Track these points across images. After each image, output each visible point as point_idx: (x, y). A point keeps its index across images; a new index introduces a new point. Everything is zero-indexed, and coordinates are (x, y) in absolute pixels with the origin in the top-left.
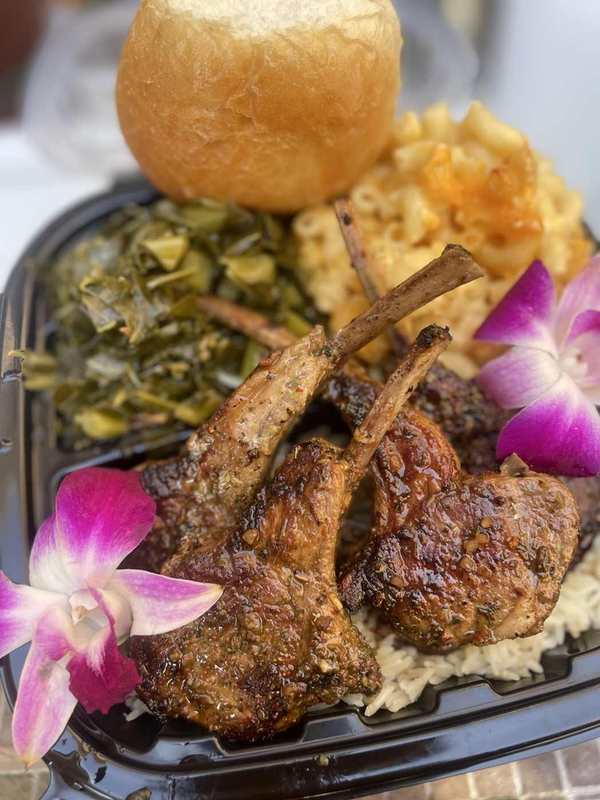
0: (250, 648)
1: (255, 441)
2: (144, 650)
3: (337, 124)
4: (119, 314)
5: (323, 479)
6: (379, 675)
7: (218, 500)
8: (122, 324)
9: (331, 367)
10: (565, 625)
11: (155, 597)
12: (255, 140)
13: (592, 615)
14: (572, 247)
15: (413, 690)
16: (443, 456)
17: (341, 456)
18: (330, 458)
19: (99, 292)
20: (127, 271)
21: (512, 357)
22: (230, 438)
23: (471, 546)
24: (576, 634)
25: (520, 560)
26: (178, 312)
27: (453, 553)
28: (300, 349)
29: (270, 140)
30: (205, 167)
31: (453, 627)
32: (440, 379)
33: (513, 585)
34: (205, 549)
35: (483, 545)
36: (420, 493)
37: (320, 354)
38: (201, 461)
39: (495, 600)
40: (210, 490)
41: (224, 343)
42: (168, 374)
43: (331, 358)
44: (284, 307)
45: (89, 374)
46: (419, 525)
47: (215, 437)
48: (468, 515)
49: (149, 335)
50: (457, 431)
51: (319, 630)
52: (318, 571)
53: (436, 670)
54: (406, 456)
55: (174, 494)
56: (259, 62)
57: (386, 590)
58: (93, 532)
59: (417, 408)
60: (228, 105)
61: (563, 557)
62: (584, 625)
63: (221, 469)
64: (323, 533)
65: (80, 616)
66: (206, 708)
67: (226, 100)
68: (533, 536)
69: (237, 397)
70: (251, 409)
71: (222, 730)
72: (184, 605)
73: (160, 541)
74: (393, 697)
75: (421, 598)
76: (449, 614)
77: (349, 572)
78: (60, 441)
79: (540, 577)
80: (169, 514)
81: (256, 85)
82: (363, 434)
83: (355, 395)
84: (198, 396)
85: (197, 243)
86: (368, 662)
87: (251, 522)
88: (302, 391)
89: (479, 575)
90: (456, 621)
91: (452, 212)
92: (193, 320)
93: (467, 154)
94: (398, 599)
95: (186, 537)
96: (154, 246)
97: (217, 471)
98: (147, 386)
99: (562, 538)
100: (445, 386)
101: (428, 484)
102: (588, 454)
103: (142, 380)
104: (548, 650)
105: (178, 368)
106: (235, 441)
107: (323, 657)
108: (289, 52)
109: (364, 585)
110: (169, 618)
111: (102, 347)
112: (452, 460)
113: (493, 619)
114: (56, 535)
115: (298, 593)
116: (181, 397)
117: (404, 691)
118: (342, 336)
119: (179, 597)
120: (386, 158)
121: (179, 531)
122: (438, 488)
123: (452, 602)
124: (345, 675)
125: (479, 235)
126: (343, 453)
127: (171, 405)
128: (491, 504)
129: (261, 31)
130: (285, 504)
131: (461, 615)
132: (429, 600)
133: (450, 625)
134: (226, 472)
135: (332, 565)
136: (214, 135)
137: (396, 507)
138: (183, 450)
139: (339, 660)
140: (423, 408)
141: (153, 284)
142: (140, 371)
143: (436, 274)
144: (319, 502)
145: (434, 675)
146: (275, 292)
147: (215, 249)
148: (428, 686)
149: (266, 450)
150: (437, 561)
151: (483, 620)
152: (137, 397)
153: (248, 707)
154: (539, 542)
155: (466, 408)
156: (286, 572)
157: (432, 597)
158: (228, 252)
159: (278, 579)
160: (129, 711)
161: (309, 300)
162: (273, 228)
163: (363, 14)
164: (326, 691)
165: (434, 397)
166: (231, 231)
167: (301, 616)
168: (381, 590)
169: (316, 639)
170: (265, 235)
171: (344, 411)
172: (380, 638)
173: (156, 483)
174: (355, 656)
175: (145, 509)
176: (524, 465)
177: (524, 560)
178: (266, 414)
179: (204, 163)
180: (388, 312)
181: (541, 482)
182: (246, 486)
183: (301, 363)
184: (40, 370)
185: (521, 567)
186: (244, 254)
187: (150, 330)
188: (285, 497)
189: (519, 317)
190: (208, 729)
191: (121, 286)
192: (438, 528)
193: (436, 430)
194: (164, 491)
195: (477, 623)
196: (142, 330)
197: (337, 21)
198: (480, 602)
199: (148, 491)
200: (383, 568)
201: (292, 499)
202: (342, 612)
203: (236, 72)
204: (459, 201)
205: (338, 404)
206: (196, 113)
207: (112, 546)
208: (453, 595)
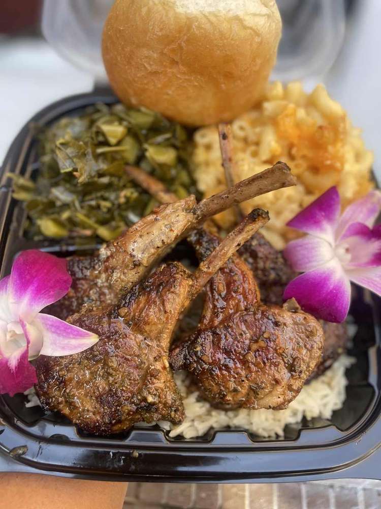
0: (108, 378)
1: (140, 256)
2: (45, 365)
3: (229, 76)
4: (75, 164)
5: (174, 286)
6: (183, 414)
7: (110, 287)
8: (76, 170)
9: (194, 221)
10: (304, 412)
11: (57, 333)
12: (179, 76)
13: (322, 409)
14: (360, 184)
15: (201, 428)
16: (250, 290)
17: (189, 276)
18: (182, 275)
19: (66, 149)
20: (86, 140)
21: (306, 240)
22: (125, 251)
23: (255, 347)
24: (309, 418)
25: (281, 361)
26: (112, 170)
27: (243, 349)
28: (178, 206)
29: (187, 77)
30: (146, 87)
31: (233, 394)
32: (260, 245)
33: (274, 376)
34: (95, 313)
35: (262, 348)
36: (231, 309)
37: (190, 212)
38: (105, 262)
39: (262, 382)
40: (107, 280)
41: (135, 195)
42: (98, 207)
43: (196, 216)
44: (177, 183)
45: (51, 197)
46: (226, 328)
47: (116, 249)
48: (257, 327)
49: (90, 180)
50: (265, 278)
51: (151, 376)
52: (159, 340)
53: (219, 419)
54: (228, 285)
55: (85, 278)
56: (189, 28)
57: (197, 362)
58: (30, 287)
59: (243, 259)
60: (165, 51)
61: (308, 366)
62: (315, 413)
63: (115, 268)
64: (167, 318)
65: (11, 337)
66: (74, 409)
67: (165, 48)
68: (293, 349)
69: (134, 227)
70: (141, 236)
71: (80, 424)
72: (74, 342)
73: (71, 305)
74: (188, 429)
75: (217, 372)
76: (232, 385)
77: (179, 347)
78: (26, 233)
79: (292, 375)
80: (80, 290)
81: (184, 42)
82: (205, 265)
83: (206, 242)
84: (113, 224)
85: (132, 132)
86: (177, 403)
87: (126, 303)
88: (173, 231)
89: (255, 366)
90: (235, 390)
91: (291, 146)
92: (120, 178)
93: (308, 114)
94: (204, 369)
95: (86, 305)
96: (106, 128)
97: (113, 269)
98: (84, 212)
99: (311, 355)
100: (262, 250)
101: (238, 305)
102: (339, 308)
103: (82, 207)
104: (290, 424)
105: (105, 204)
106: (128, 253)
107: (150, 393)
108: (208, 26)
109: (185, 356)
110: (63, 348)
111: (62, 182)
112: (255, 293)
113: (258, 394)
114: (8, 285)
115: (144, 351)
116: (104, 223)
117: (196, 428)
118: (205, 204)
119: (71, 336)
120: (258, 106)
121: (83, 301)
122: (243, 308)
123: (235, 378)
124: (161, 407)
125: (304, 165)
126: (191, 275)
127: (96, 226)
128: (272, 325)
129: (193, 10)
130: (148, 297)
131: (239, 388)
132: (222, 374)
133: (231, 392)
134: (118, 271)
135: (169, 340)
136: (154, 68)
137: (215, 314)
138: (96, 253)
139: (159, 397)
140: (246, 260)
141: (100, 150)
142: (82, 202)
143: (268, 177)
144: (169, 300)
145: (216, 422)
146: (173, 172)
147: (142, 138)
148: (211, 428)
149: (145, 263)
150: (232, 352)
151: (252, 393)
152: (76, 217)
153: (99, 413)
154: (296, 354)
155: (272, 265)
156: (140, 337)
157: (224, 372)
158: (150, 141)
159: (134, 340)
160: (28, 401)
161: (194, 182)
162: (180, 133)
163: (258, 13)
164: (148, 415)
165: (254, 255)
166: (155, 129)
167: (143, 365)
168: (195, 361)
169: (148, 381)
170: (174, 136)
171: (198, 250)
172: (189, 392)
173: (76, 269)
174: (170, 397)
175: (65, 281)
176: (298, 306)
177: (285, 363)
178: (150, 240)
179: (146, 84)
180: (235, 195)
181: (305, 318)
182: (128, 282)
183: (177, 214)
184: (24, 188)
185: (282, 366)
186: (159, 144)
187: (92, 177)
188: (149, 293)
189: (315, 217)
190: (72, 421)
191: (80, 147)
192: (237, 331)
193: (250, 274)
194: (80, 275)
195: (248, 394)
196: (87, 176)
197: (241, 14)
198: (252, 381)
199: (70, 273)
200: (199, 349)
201: (153, 295)
202: (168, 369)
203: (174, 32)
204: (296, 141)
205: (195, 246)
206: (145, 52)
207: (39, 298)
208: (237, 374)
